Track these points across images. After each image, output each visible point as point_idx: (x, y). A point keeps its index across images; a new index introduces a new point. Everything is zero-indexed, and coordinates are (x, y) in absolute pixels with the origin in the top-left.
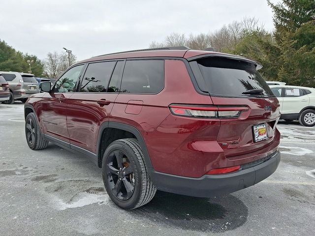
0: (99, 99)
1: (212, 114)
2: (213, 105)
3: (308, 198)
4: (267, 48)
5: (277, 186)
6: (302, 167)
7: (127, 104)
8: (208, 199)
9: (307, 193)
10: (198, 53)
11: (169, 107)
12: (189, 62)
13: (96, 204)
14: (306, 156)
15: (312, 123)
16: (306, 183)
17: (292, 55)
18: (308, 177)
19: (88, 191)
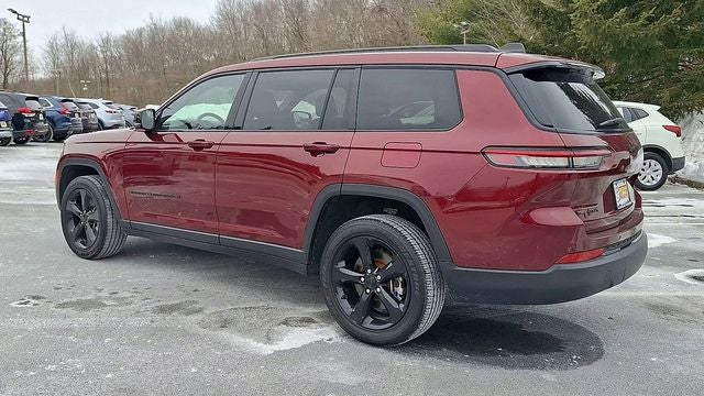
0: (310, 143)
1: (562, 162)
2: (565, 147)
3: (692, 315)
4: (535, 12)
5: (631, 300)
6: (665, 267)
7: (384, 149)
8: (520, 326)
9: (688, 307)
10: (522, 59)
11: (483, 153)
12: (508, 74)
13: (321, 342)
14: (664, 247)
15: (655, 182)
16: (681, 293)
17: (596, 29)
18: (681, 283)
19: (286, 323)
